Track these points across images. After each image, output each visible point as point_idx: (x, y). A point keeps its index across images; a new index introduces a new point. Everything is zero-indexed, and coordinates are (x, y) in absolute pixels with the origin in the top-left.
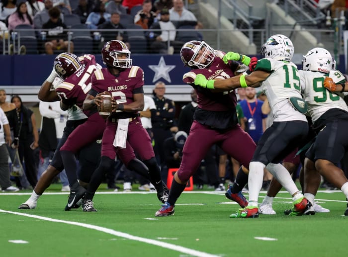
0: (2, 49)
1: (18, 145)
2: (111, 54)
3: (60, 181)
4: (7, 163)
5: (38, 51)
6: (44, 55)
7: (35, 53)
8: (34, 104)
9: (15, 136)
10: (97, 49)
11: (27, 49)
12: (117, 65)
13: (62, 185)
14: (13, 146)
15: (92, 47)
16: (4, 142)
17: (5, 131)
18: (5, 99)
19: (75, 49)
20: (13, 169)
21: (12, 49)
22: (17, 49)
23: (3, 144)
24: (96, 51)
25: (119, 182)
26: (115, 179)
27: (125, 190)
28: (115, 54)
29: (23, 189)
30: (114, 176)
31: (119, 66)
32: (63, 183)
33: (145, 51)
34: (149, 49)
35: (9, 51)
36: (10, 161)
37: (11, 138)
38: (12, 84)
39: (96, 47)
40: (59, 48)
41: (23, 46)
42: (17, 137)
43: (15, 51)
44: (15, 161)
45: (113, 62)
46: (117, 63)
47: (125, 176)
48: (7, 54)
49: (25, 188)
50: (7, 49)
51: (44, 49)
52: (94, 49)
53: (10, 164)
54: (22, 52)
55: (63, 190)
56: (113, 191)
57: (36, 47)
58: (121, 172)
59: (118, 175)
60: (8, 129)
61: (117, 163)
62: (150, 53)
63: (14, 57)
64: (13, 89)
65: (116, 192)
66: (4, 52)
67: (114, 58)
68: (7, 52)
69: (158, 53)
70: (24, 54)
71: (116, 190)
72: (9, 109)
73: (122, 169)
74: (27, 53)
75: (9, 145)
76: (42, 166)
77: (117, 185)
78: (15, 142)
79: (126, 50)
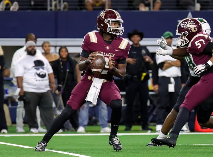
0: (47, 5)
1: (61, 92)
2: (106, 21)
3: (99, 124)
4: (51, 108)
5: (79, 8)
6: (84, 11)
7: (76, 9)
8: (76, 55)
9: (59, 83)
10: (132, 5)
11: (69, 5)
12: (110, 31)
13: (101, 127)
14: (57, 92)
15: (127, 4)
16: (48, 89)
17: (50, 79)
18: (49, 50)
19: (112, 5)
20: (56, 112)
21: (56, 6)
22: (60, 5)
23: (48, 91)
24: (131, 7)
25: (152, 124)
26: (148, 122)
27: (157, 131)
28: (109, 21)
29: (66, 130)
30: (147, 119)
31: (112, 33)
32: (102, 125)
33: (175, 7)
34: (177, 5)
35: (53, 8)
36: (54, 105)
37: (55, 86)
38: (56, 37)
39: (130, 4)
40: (97, 4)
41: (66, 3)
42: (60, 84)
43: (58, 7)
44: (58, 106)
45: (107, 28)
46: (110, 29)
47: (157, 119)
48: (51, 10)
49: (68, 130)
50: (51, 5)
51: (84, 5)
52: (129, 5)
53: (55, 108)
54: (65, 8)
55: (101, 131)
56: (146, 132)
57: (77, 3)
58: (154, 115)
59: (151, 118)
60: (53, 77)
61: (149, 107)
62: (179, 9)
63: (57, 13)
64: (56, 41)
65: (149, 133)
66: (49, 8)
67: (108, 25)
68: (51, 8)
69: (186, 9)
70: (66, 10)
71: (149, 131)
72: (53, 59)
73: (154, 113)
74: (69, 9)
75: (53, 91)
76: (83, 110)
77: (150, 127)
78: (59, 89)
79: (119, 19)
